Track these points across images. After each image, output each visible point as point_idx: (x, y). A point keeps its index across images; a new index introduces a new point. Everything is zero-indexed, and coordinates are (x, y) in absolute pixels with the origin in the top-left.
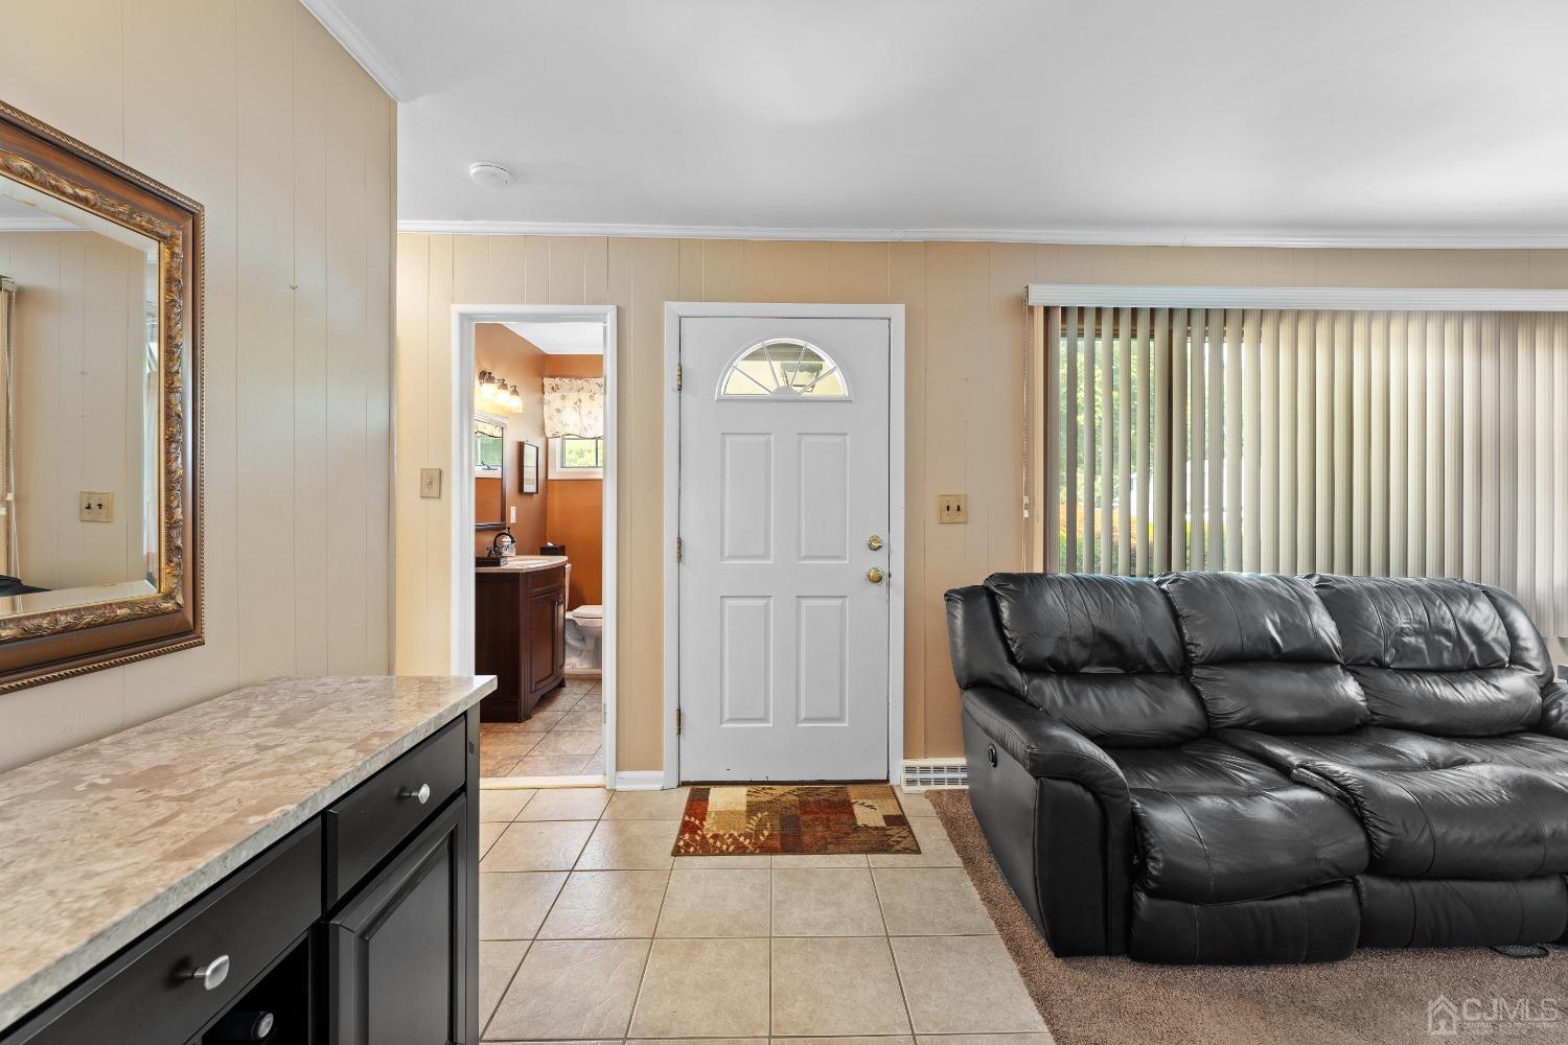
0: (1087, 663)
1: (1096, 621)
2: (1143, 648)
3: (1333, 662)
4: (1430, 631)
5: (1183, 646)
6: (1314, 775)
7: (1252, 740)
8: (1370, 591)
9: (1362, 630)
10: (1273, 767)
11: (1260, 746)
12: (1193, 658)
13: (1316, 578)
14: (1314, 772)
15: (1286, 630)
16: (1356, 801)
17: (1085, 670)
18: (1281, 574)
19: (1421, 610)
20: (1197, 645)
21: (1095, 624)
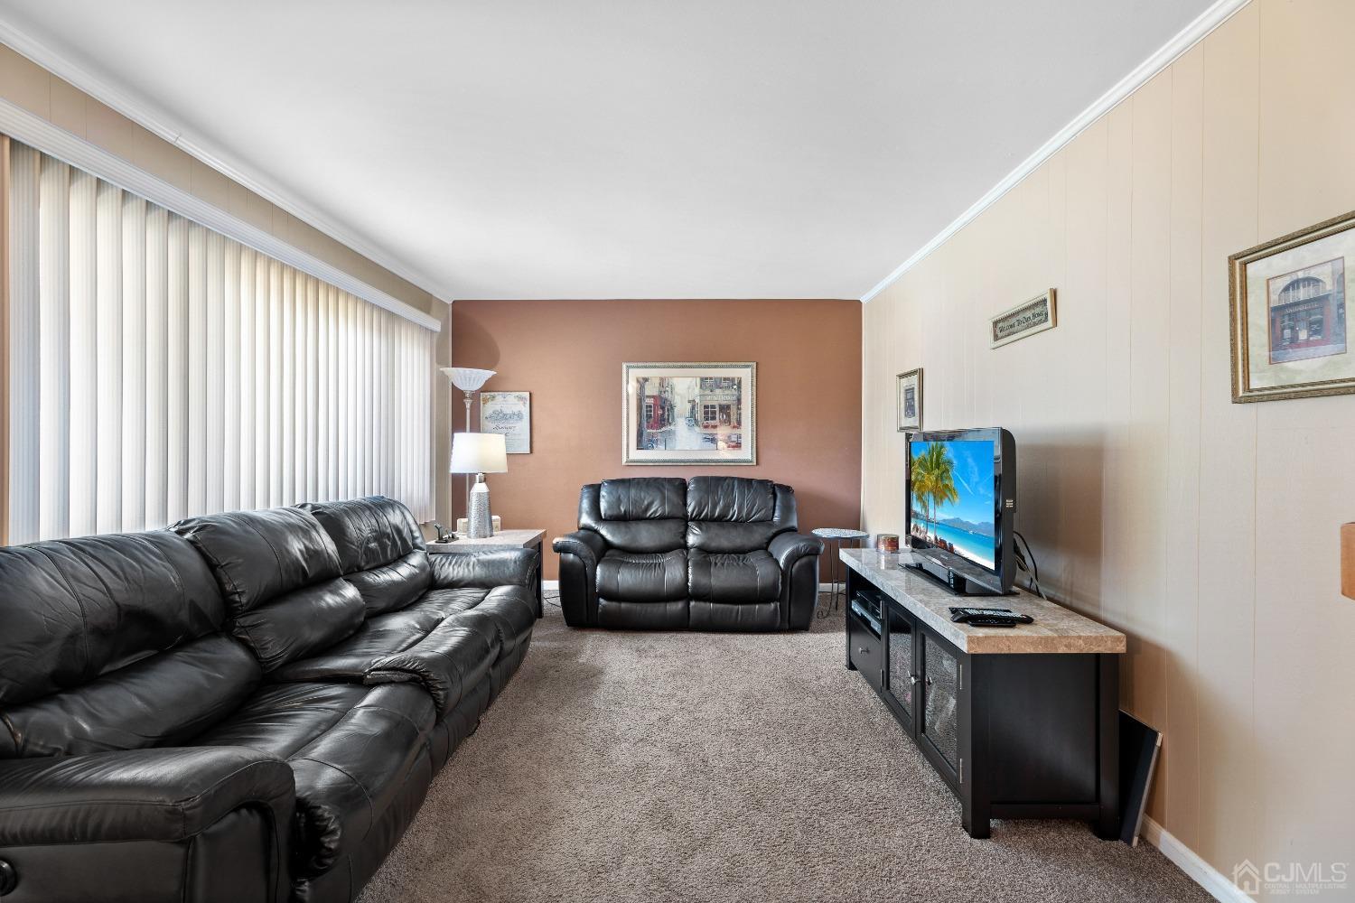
0: (110, 659)
1: (122, 598)
2: (184, 615)
3: (338, 576)
4: (380, 536)
5: (224, 596)
6: (385, 672)
7: (308, 668)
8: (346, 512)
9: (348, 544)
10: (345, 683)
11: (318, 671)
12: (237, 609)
13: (309, 507)
14: (384, 670)
15: (310, 556)
16: (424, 677)
17: (107, 669)
18: (284, 506)
19: (374, 521)
20: (240, 594)
21: (121, 602)
